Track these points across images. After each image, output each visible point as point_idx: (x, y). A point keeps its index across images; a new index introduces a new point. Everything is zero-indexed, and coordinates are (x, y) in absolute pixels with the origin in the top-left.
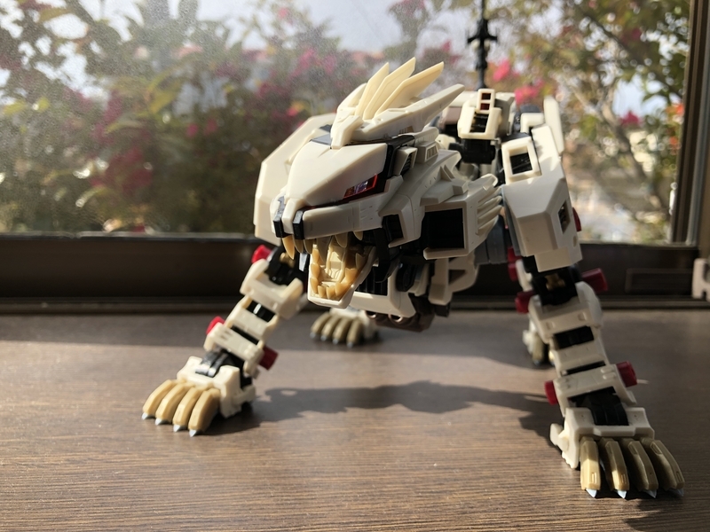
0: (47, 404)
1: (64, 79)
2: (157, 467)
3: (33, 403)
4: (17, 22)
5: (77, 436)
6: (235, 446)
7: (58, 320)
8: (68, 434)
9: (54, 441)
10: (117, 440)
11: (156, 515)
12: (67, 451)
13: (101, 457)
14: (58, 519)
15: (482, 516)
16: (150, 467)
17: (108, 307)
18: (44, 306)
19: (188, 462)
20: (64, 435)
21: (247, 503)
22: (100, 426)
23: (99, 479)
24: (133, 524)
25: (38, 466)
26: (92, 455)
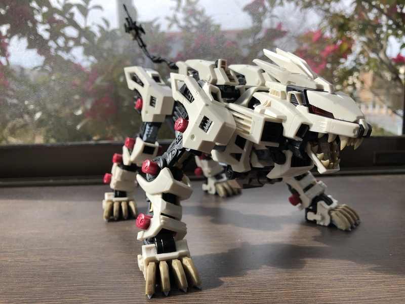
0: (39, 232)
1: (72, 59)
2: (82, 263)
3: (32, 231)
4: (47, 30)
5: (49, 248)
6: (124, 252)
7: (57, 189)
8: (44, 247)
9: (37, 250)
10: (67, 249)
11: (74, 286)
12: (42, 255)
13: (57, 258)
14: (28, 287)
15: (236, 288)
16: (79, 263)
17: (83, 181)
18: (51, 181)
19: (98, 260)
20: (42, 247)
21: (119, 280)
22: (61, 242)
23: (53, 268)
24: (62, 290)
25: (26, 262)
26: (53, 257)
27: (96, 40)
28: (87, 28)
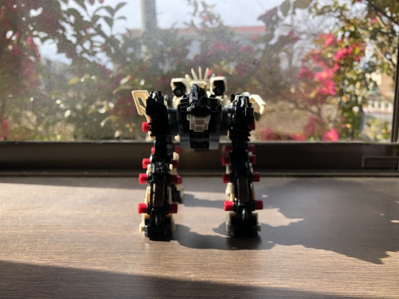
1: (97, 61)
4: (74, 35)
27: (120, 46)
28: (113, 36)
